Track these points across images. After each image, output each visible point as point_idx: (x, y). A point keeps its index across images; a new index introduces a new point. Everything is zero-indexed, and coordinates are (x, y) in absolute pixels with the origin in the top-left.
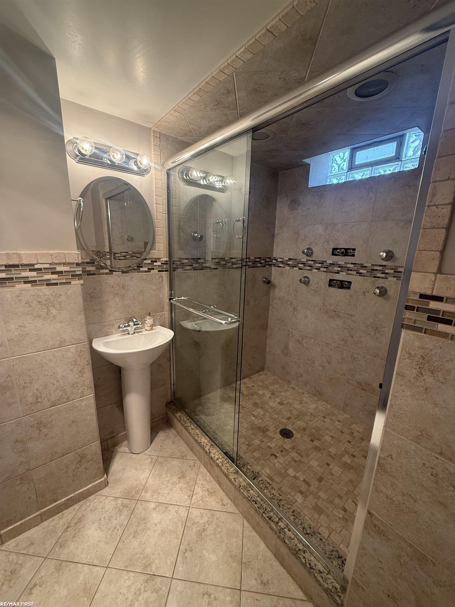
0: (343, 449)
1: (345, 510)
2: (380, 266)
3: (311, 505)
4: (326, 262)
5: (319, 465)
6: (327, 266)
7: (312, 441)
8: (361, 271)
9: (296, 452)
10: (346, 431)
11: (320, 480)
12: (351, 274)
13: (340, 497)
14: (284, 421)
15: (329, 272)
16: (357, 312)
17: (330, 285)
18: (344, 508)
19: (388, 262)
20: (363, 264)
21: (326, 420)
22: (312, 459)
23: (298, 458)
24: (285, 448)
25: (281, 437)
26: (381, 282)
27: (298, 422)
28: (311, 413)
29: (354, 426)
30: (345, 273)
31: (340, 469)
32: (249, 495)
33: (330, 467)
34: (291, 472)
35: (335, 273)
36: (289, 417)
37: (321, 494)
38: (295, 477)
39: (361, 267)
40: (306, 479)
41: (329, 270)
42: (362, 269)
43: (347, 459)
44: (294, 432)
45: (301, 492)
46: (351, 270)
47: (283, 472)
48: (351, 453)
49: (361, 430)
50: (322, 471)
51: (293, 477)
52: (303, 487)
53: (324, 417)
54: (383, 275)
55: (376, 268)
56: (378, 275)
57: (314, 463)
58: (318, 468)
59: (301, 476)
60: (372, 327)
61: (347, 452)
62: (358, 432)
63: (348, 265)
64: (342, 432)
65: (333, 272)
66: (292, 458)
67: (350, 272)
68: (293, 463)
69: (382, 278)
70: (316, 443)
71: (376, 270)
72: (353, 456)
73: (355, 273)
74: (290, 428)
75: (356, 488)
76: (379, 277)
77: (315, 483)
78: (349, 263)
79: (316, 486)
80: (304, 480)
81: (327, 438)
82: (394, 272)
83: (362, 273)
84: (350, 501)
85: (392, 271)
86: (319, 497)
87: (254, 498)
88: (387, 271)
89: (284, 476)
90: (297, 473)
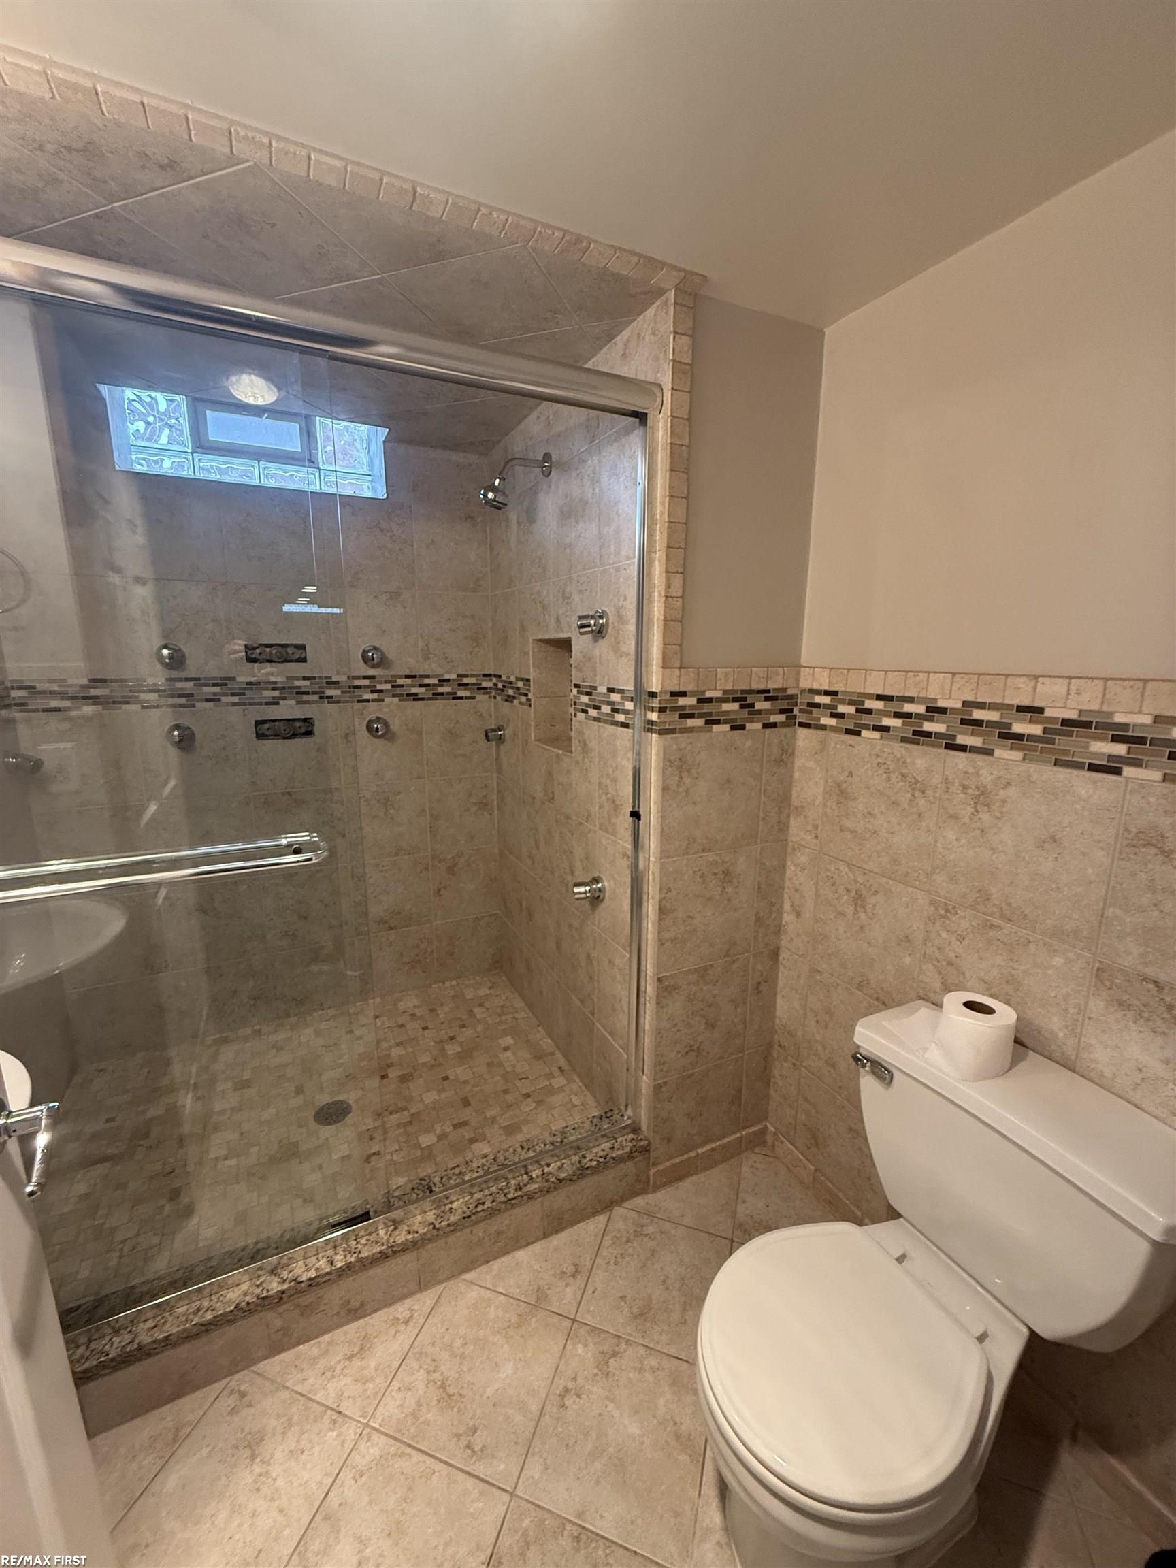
0: (432, 1043)
1: (528, 1096)
2: (365, 677)
3: (501, 1135)
4: (234, 679)
5: (439, 1092)
6: (241, 688)
7: (384, 1077)
8: (329, 692)
9: (391, 1113)
10: (400, 1021)
11: (466, 1103)
12: (308, 702)
13: (506, 1092)
14: (299, 1101)
15: (250, 704)
16: (340, 779)
17: (260, 736)
18: (524, 1095)
19: (378, 670)
20: (330, 677)
21: (358, 1033)
22: (421, 1095)
23: (405, 1116)
24: (368, 1130)
25: (334, 1126)
26: (372, 711)
27: (325, 1078)
28: (323, 1046)
29: (402, 1006)
30: (293, 702)
31: (464, 1067)
32: (460, 1211)
33: (451, 1077)
34: (426, 1140)
35: (267, 704)
36: (296, 1087)
37: (490, 1113)
38: (440, 1138)
39: (327, 683)
40: (454, 1122)
41: (247, 699)
42: (330, 688)
43: (452, 1049)
44: (341, 1098)
45: (473, 1141)
46: (307, 693)
47: (419, 1153)
48: (446, 1037)
49: (416, 1002)
50: (453, 1092)
51: (438, 1142)
52: (466, 1134)
53: (351, 1032)
54: (375, 696)
55: (357, 683)
56: (366, 697)
57: (430, 1097)
58: (444, 1095)
59: (444, 1127)
60: (379, 801)
61: (442, 1041)
62: (415, 1007)
63: (297, 683)
64: (402, 1026)
65: (260, 704)
66: (399, 1125)
67: (305, 697)
68: (410, 1129)
69: (374, 700)
70: (393, 1073)
71: (359, 687)
72: (452, 1038)
73: (316, 697)
74: (324, 1099)
75: (503, 1066)
76: (368, 701)
77: (466, 1114)
78: (298, 678)
79: (474, 1114)
80: (455, 1126)
81: (396, 1052)
82: (393, 686)
83: (331, 697)
84: (518, 1083)
85: (388, 686)
86: (494, 1119)
87: (471, 1204)
88: (379, 687)
89: (428, 1154)
90: (435, 1131)
